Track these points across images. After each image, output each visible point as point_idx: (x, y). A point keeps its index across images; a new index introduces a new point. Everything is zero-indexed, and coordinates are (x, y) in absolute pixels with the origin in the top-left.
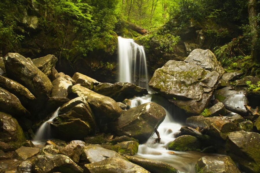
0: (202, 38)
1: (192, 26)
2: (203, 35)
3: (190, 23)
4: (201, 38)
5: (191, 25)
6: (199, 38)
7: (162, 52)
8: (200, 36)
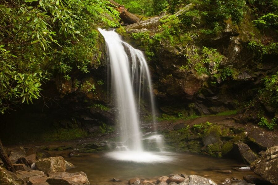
0: (237, 49)
1: (228, 30)
2: (239, 46)
3: (227, 26)
4: (235, 50)
5: (226, 29)
6: (233, 48)
7: (174, 66)
8: (234, 46)
